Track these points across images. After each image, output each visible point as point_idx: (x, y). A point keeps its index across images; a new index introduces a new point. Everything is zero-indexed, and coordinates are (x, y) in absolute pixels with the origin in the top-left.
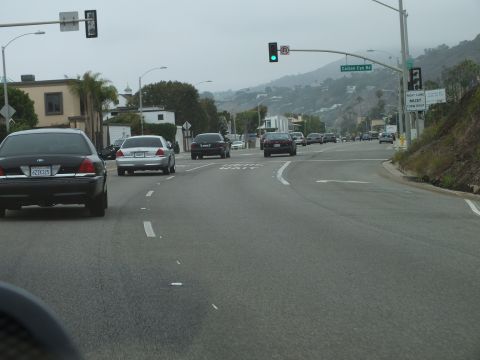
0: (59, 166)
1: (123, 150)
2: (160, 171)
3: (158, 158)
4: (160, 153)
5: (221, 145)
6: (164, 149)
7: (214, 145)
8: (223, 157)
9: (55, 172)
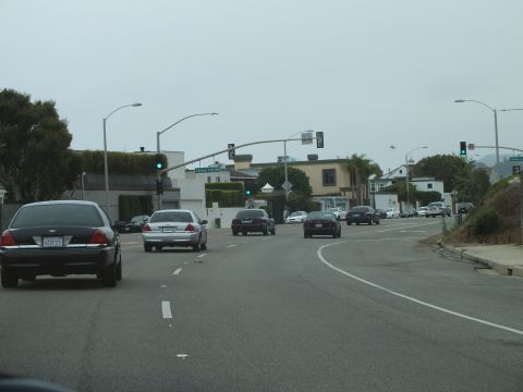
0: (70, 237)
1: (150, 225)
2: (190, 248)
3: (188, 234)
4: (190, 228)
5: (265, 221)
6: (195, 224)
7: (256, 221)
8: (266, 234)
9: (67, 242)
